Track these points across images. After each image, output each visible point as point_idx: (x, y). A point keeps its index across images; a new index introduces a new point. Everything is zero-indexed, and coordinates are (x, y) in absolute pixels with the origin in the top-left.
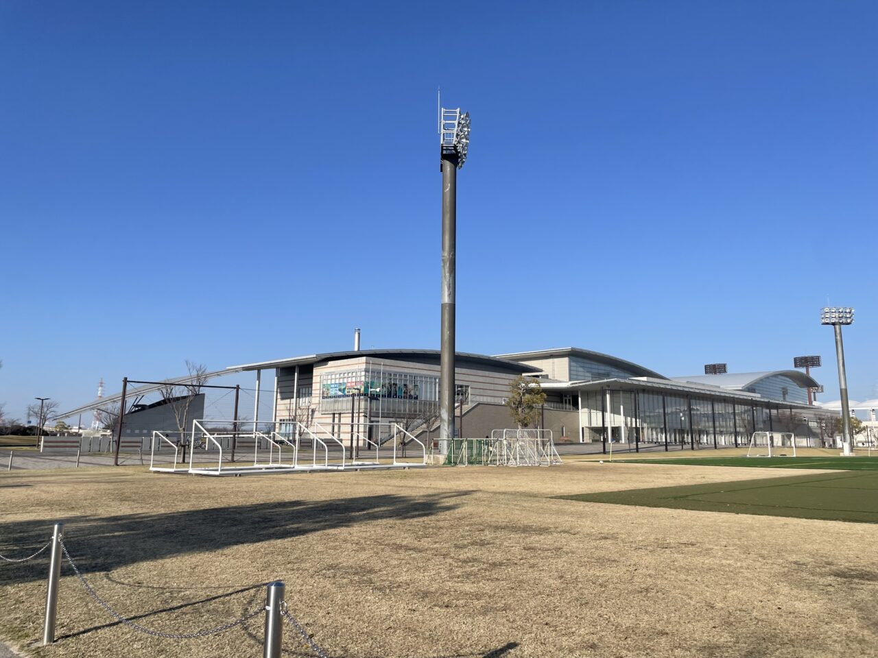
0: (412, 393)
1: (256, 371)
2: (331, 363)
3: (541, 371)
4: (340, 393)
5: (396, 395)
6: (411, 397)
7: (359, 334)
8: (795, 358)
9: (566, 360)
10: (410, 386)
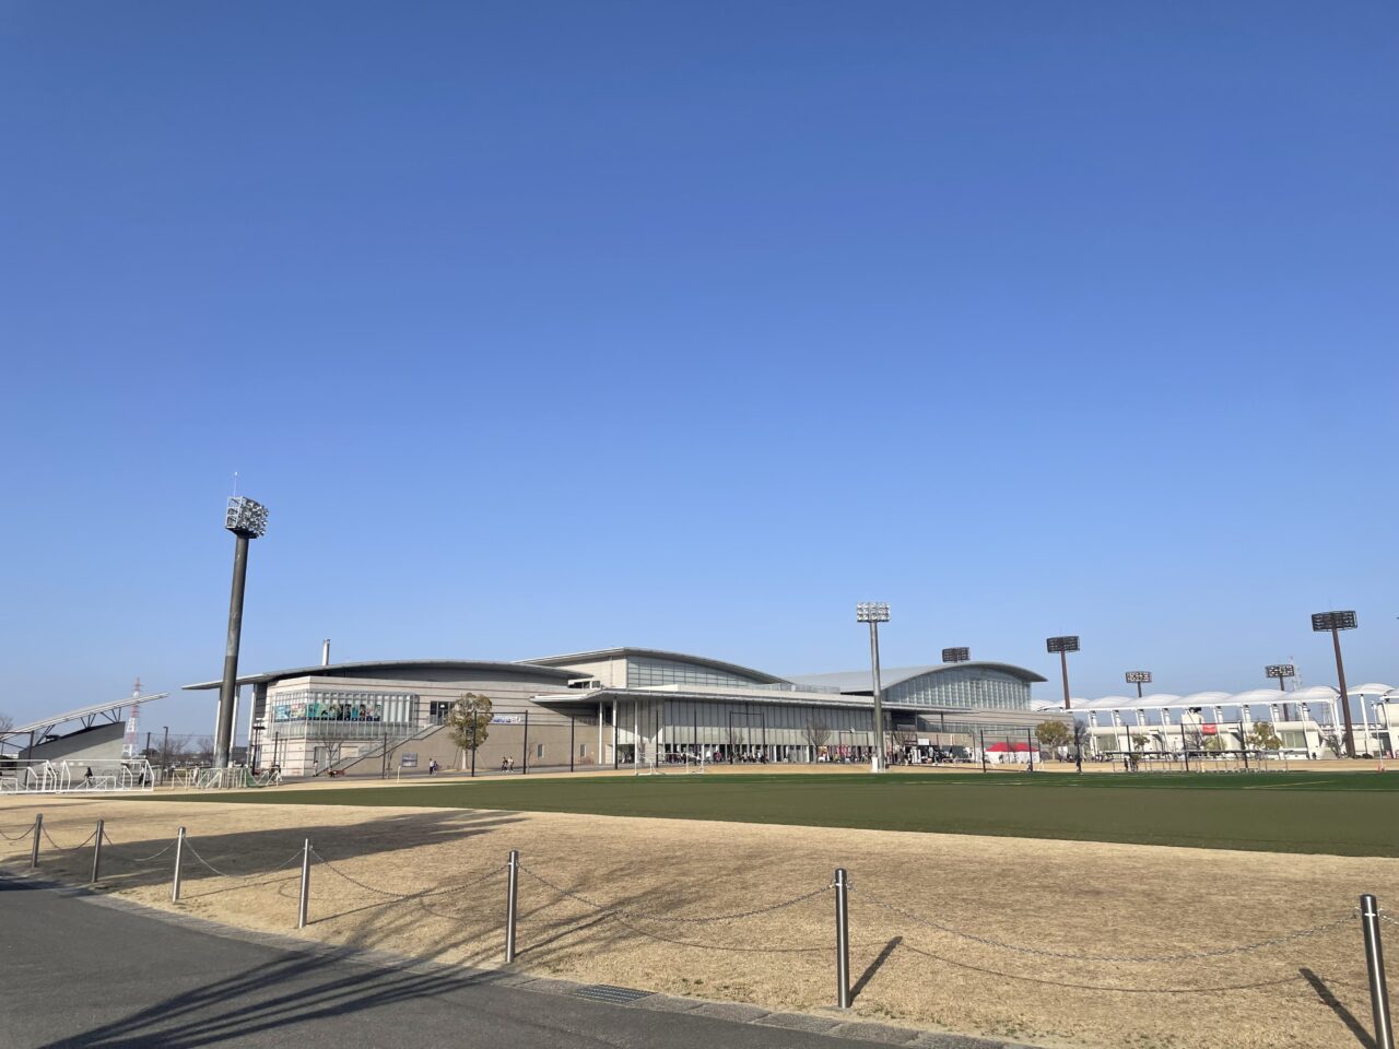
0: (372, 714)
1: (219, 689)
2: (281, 682)
3: (592, 676)
4: (286, 717)
5: (349, 717)
6: (370, 719)
7: (328, 645)
8: (1048, 640)
9: (623, 662)
10: (370, 706)
